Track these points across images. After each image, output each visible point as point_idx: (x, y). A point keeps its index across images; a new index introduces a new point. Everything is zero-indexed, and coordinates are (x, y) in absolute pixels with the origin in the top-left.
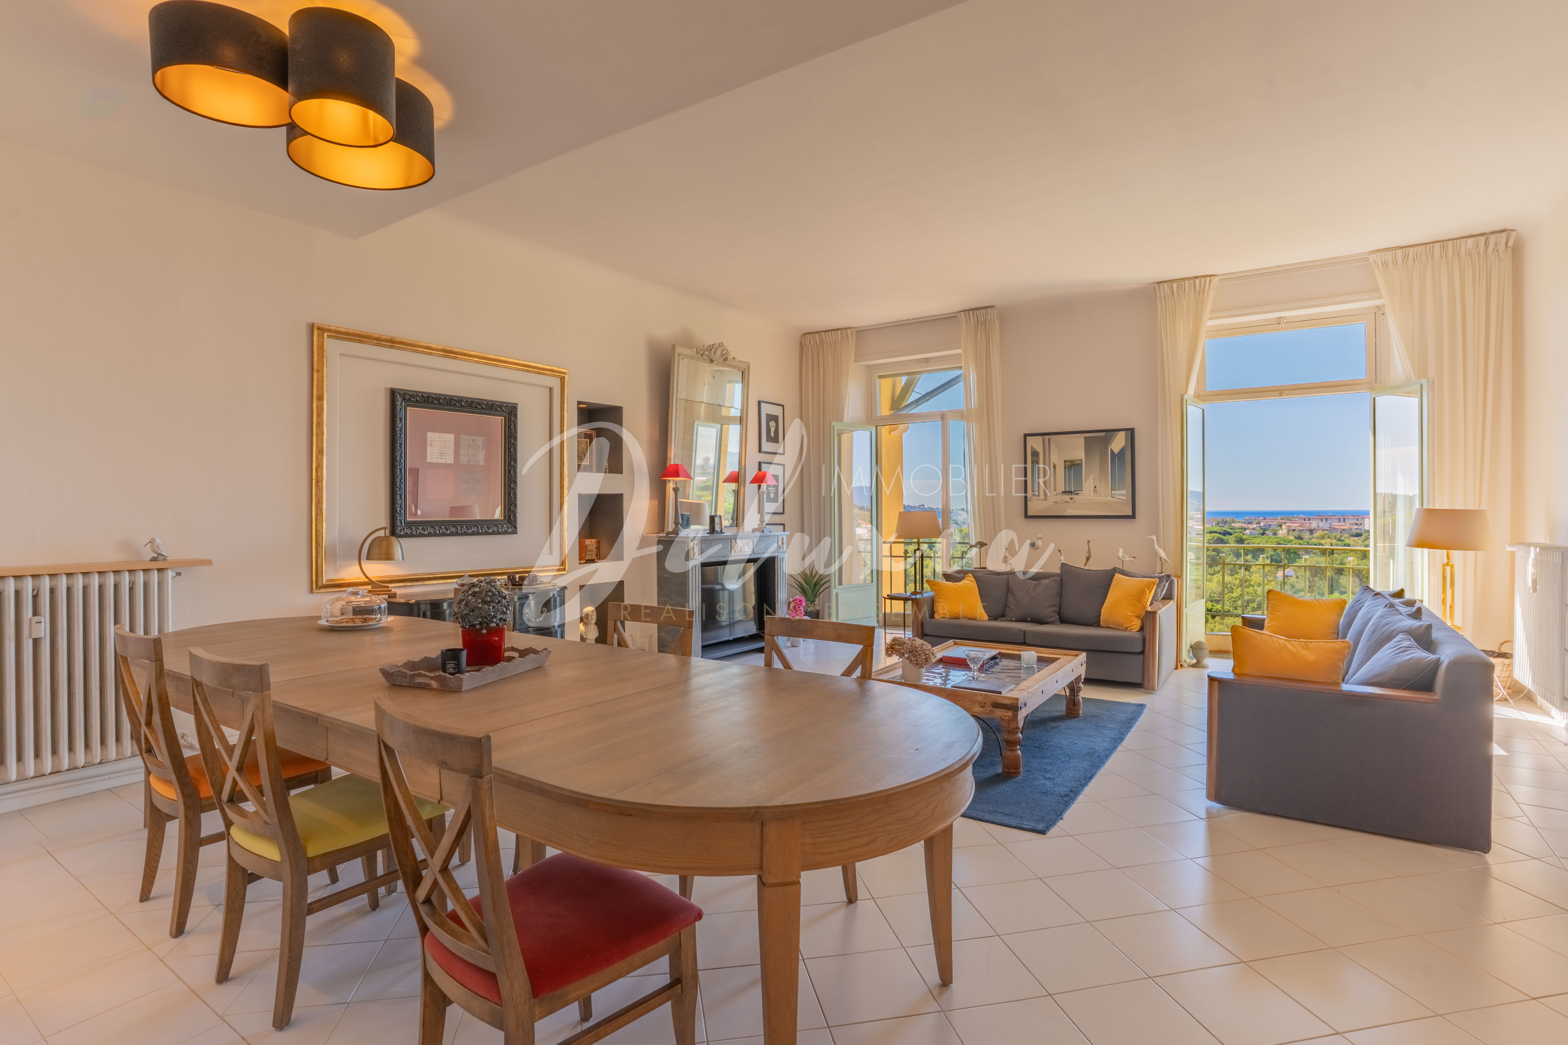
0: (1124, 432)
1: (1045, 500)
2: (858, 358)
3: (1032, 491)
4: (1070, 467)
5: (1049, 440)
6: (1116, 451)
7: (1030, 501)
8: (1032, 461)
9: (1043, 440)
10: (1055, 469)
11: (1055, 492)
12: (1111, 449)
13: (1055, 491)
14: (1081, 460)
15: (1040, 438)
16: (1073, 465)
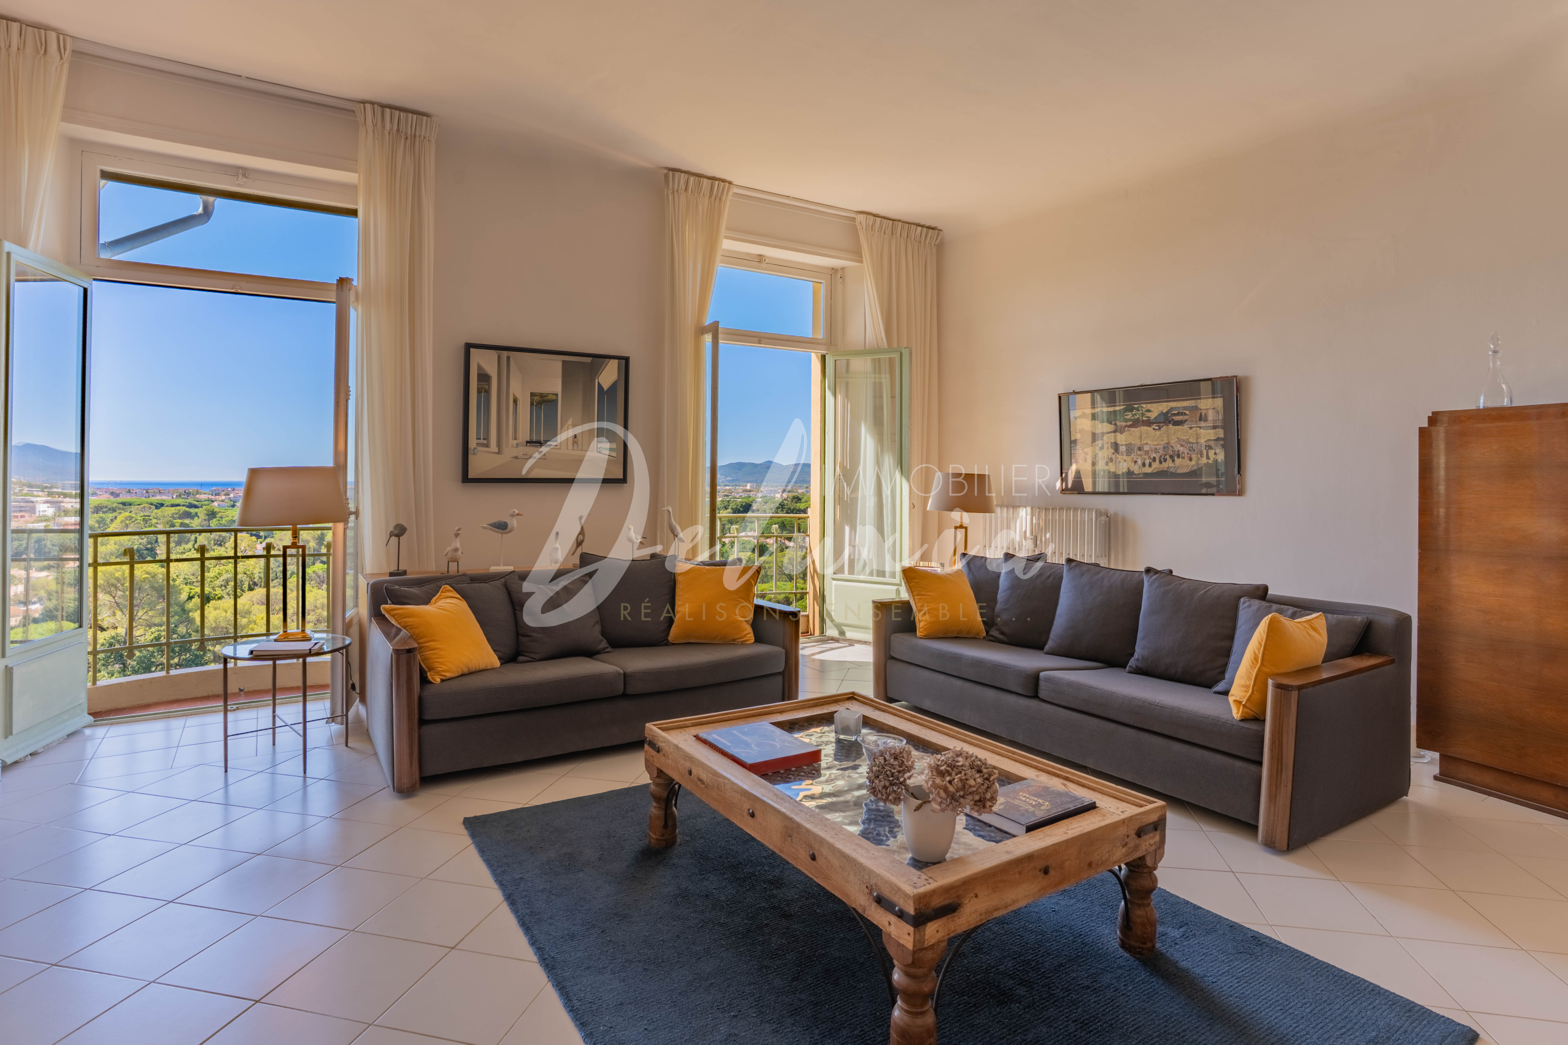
0: (616, 361)
1: (499, 453)
2: (71, 113)
3: (477, 439)
4: (539, 404)
5: (508, 358)
6: (606, 387)
7: (474, 454)
8: (478, 389)
9: (499, 357)
10: (516, 404)
11: (515, 442)
12: (599, 383)
13: (516, 439)
14: (557, 395)
15: (494, 354)
16: (544, 401)
